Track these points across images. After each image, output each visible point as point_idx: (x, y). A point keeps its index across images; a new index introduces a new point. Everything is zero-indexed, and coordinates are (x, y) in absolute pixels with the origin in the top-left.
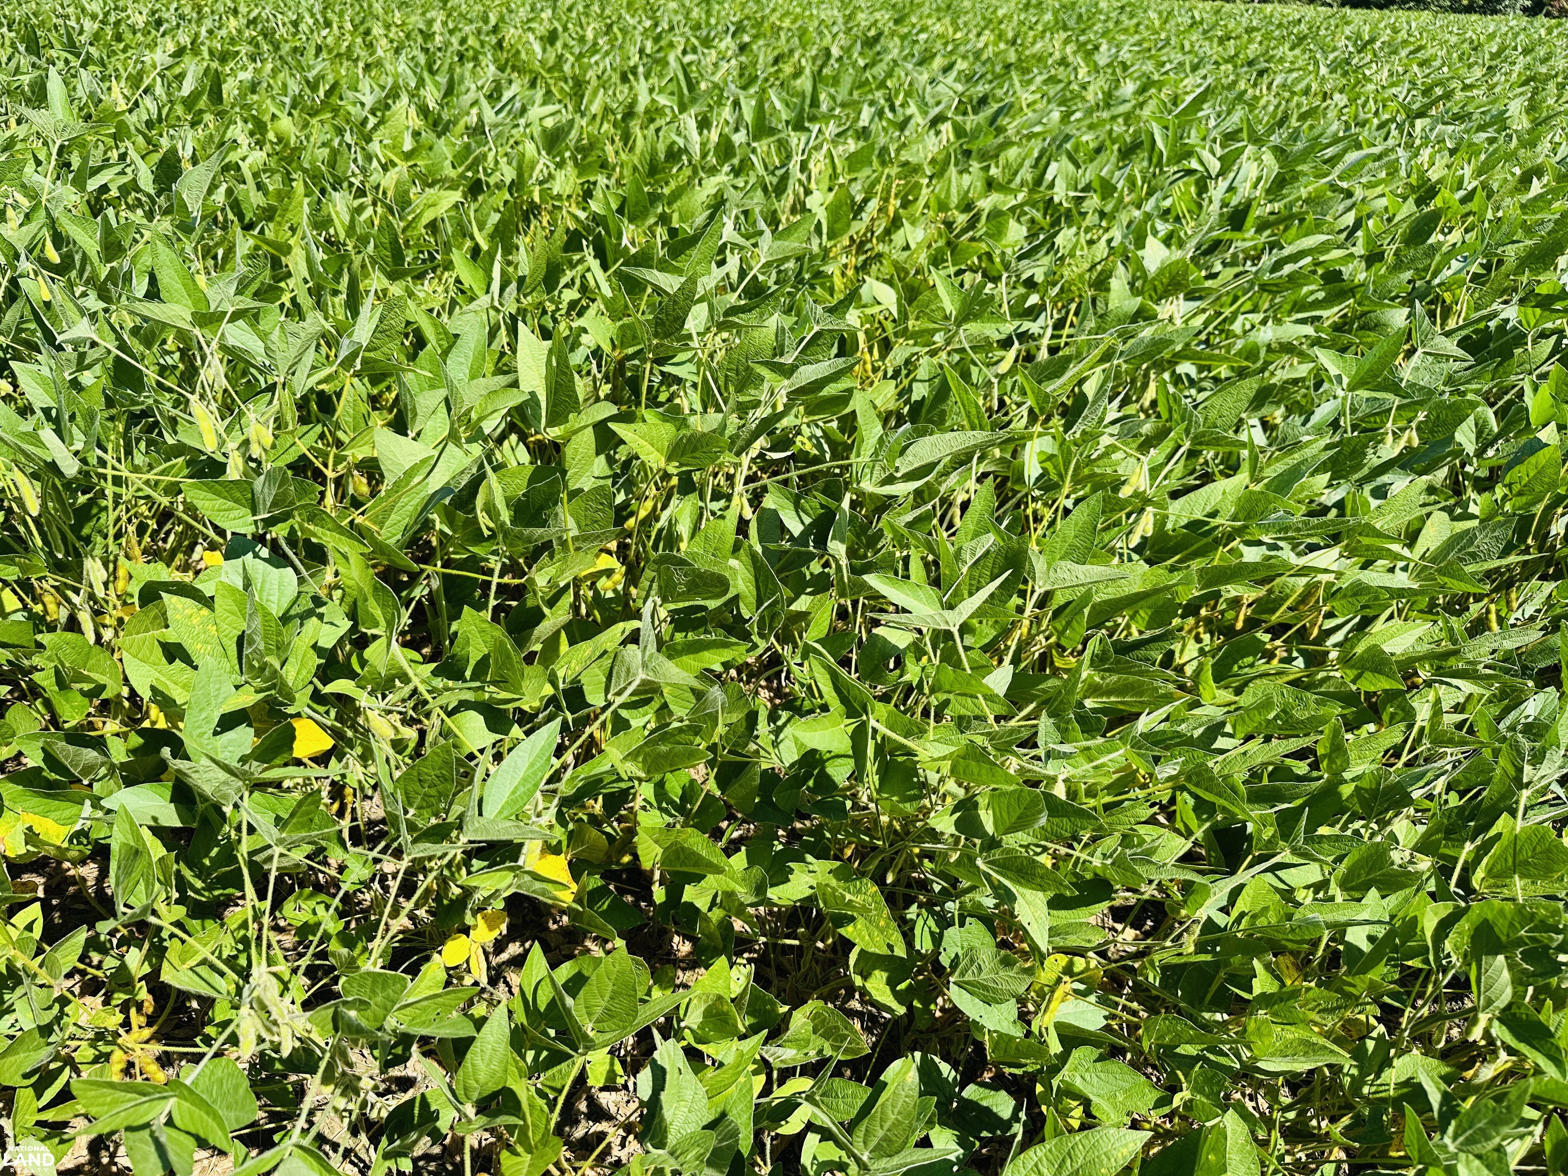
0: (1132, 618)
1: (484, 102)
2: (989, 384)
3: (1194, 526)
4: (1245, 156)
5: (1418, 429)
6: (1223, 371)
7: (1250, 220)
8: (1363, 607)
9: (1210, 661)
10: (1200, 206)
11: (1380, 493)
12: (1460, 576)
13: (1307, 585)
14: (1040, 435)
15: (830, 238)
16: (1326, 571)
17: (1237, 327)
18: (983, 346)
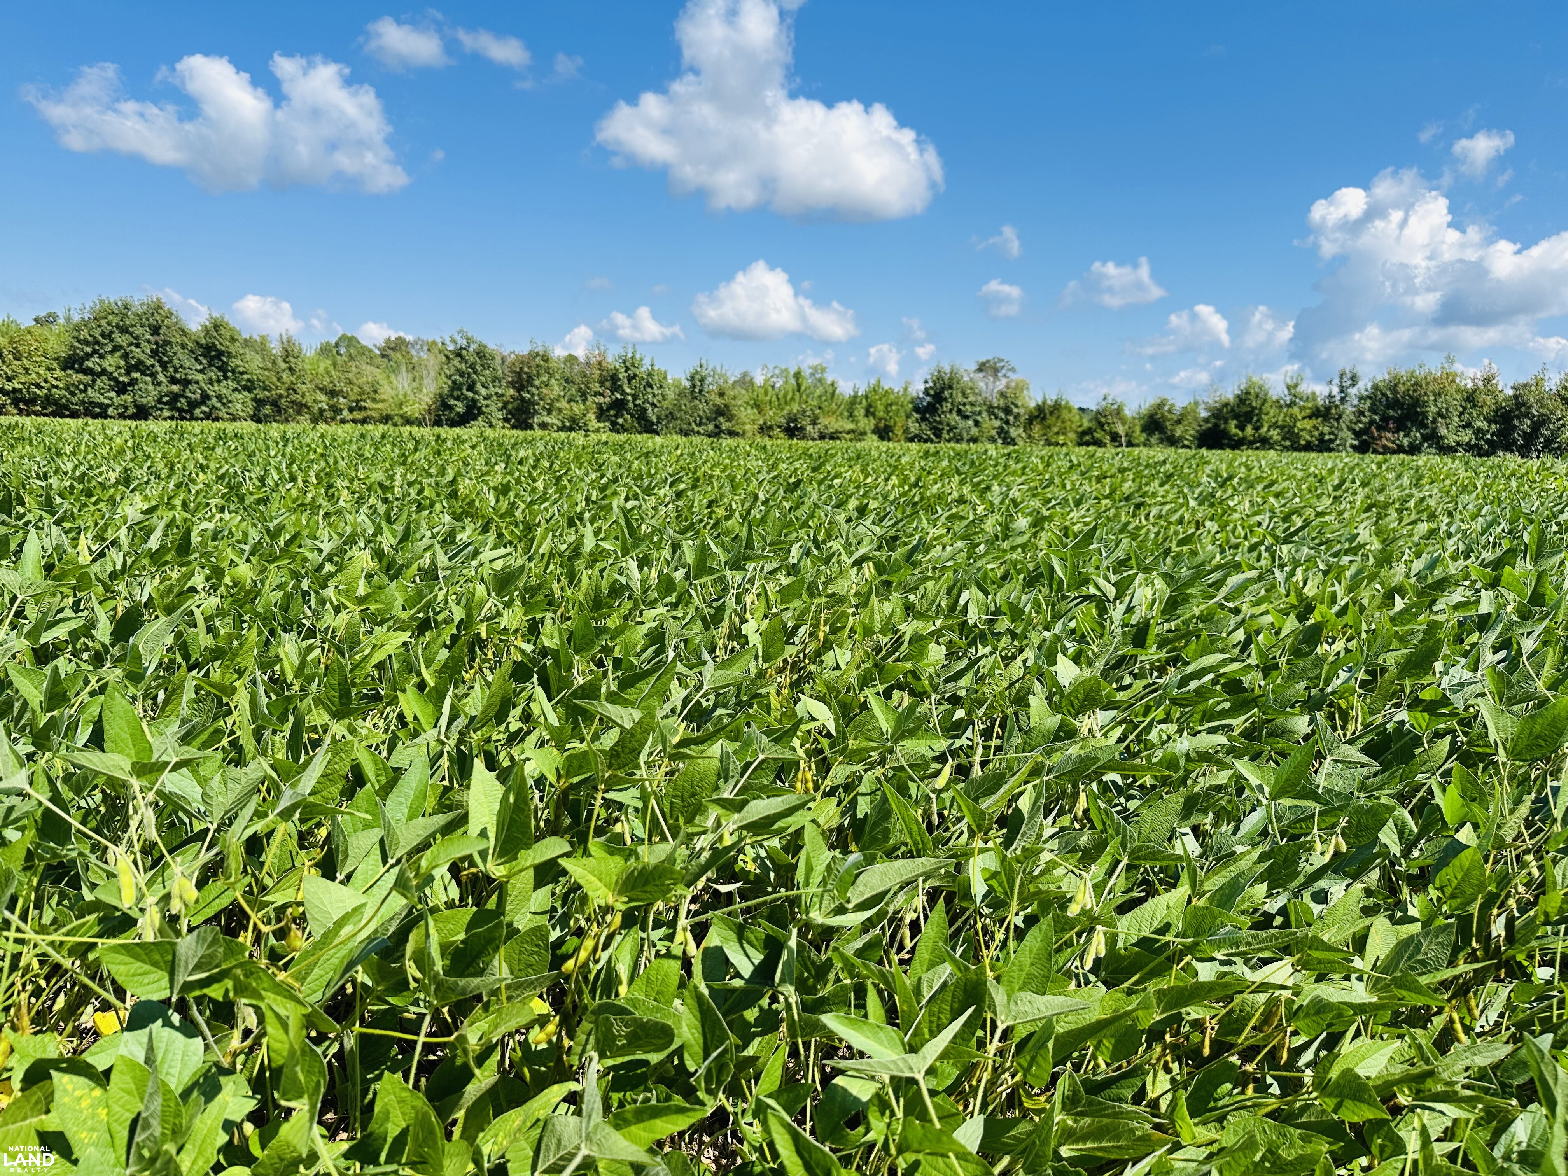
0: (1097, 1048)
1: (437, 546)
2: (928, 798)
3: (1144, 942)
4: (1137, 582)
5: (1343, 834)
6: (1148, 781)
7: (1151, 638)
8: (1329, 1025)
9: (1183, 1095)
10: (1103, 627)
11: (1321, 897)
12: (1417, 989)
13: (1268, 1003)
14: (982, 851)
15: (764, 662)
16: (1283, 987)
17: (1153, 736)
18: (919, 764)
